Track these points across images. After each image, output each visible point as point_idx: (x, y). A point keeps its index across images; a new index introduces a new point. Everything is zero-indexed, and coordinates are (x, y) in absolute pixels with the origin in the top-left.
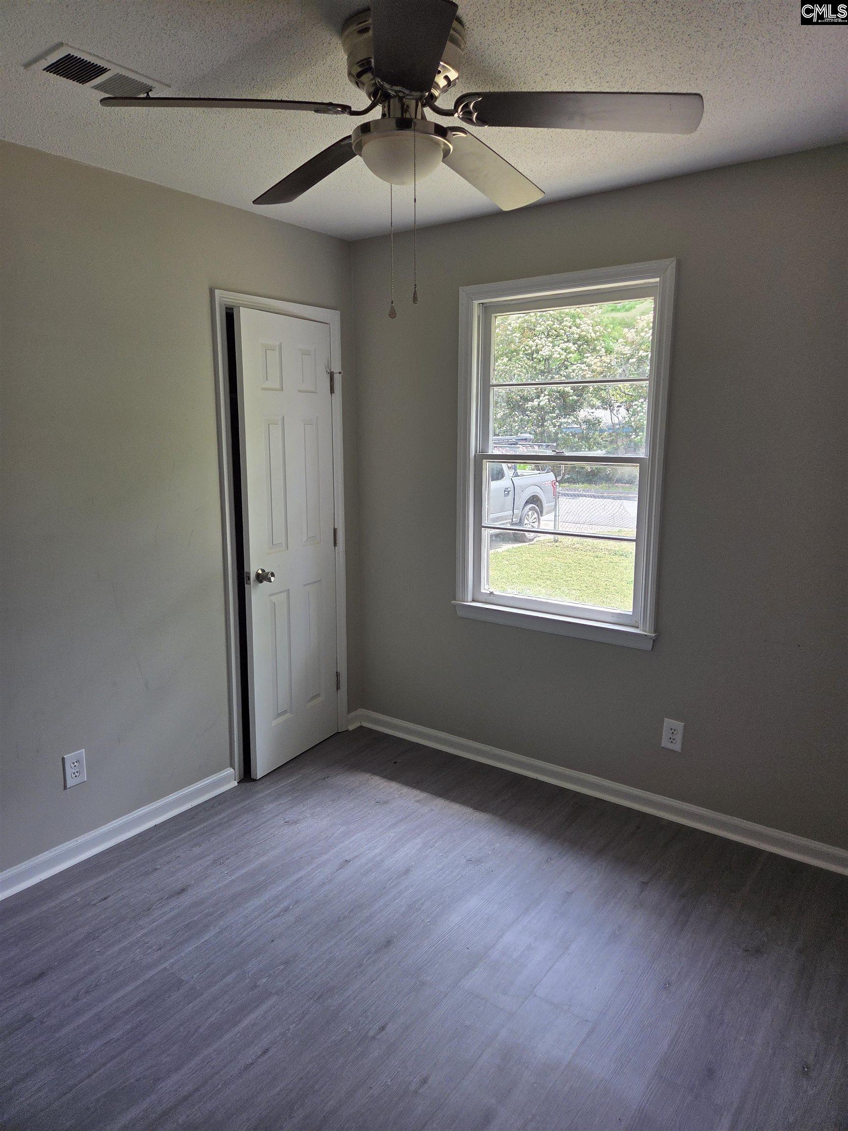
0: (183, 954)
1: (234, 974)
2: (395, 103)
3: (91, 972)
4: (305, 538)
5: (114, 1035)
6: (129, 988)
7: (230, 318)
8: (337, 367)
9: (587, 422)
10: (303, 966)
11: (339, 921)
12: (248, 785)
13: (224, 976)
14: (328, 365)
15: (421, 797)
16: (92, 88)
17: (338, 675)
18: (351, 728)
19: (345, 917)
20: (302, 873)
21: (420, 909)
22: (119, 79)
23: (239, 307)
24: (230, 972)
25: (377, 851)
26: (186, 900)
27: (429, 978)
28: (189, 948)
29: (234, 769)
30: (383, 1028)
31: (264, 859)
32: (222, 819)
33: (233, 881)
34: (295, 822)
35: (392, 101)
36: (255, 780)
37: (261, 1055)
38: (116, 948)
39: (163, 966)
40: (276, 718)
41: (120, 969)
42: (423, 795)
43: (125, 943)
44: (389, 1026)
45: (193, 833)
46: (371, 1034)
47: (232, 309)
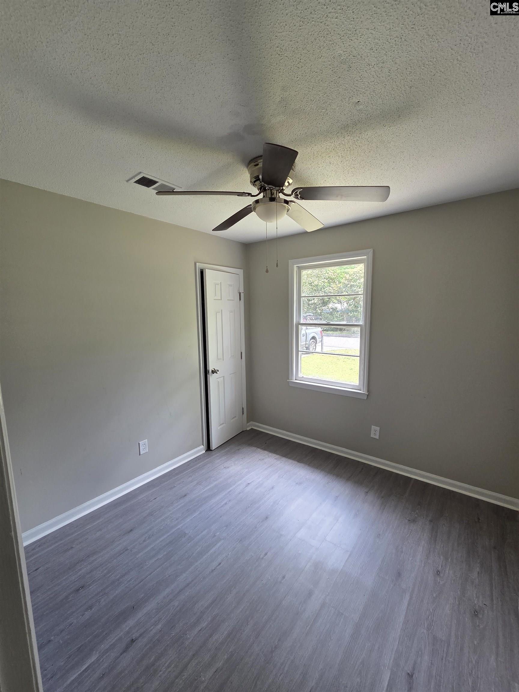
0: (186, 522)
1: (206, 531)
2: (269, 192)
3: (150, 529)
4: (230, 356)
5: (160, 556)
6: (165, 536)
7: (202, 273)
8: (242, 291)
9: (332, 308)
10: (233, 527)
11: (247, 509)
12: (209, 452)
13: (202, 532)
14: (239, 290)
15: (276, 457)
16: (152, 189)
17: (243, 409)
18: (248, 429)
19: (249, 507)
20: (231, 489)
21: (278, 503)
22: (162, 186)
23: (205, 269)
24: (205, 530)
25: (260, 479)
26: (187, 499)
27: (283, 533)
28: (188, 520)
29: (204, 446)
30: (266, 554)
31: (216, 483)
32: (199, 466)
33: (204, 492)
34: (228, 468)
35: (267, 191)
36: (212, 450)
37: (218, 566)
38: (160, 519)
39: (178, 527)
40: (220, 426)
41: (162, 528)
42: (277, 456)
43: (163, 517)
44: (268, 554)
45: (188, 472)
46: (262, 556)
47: (203, 270)
